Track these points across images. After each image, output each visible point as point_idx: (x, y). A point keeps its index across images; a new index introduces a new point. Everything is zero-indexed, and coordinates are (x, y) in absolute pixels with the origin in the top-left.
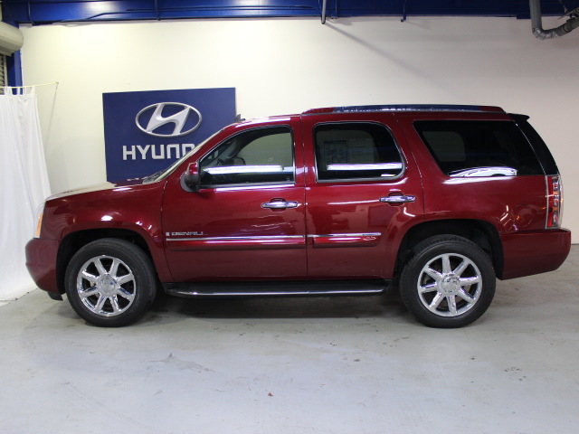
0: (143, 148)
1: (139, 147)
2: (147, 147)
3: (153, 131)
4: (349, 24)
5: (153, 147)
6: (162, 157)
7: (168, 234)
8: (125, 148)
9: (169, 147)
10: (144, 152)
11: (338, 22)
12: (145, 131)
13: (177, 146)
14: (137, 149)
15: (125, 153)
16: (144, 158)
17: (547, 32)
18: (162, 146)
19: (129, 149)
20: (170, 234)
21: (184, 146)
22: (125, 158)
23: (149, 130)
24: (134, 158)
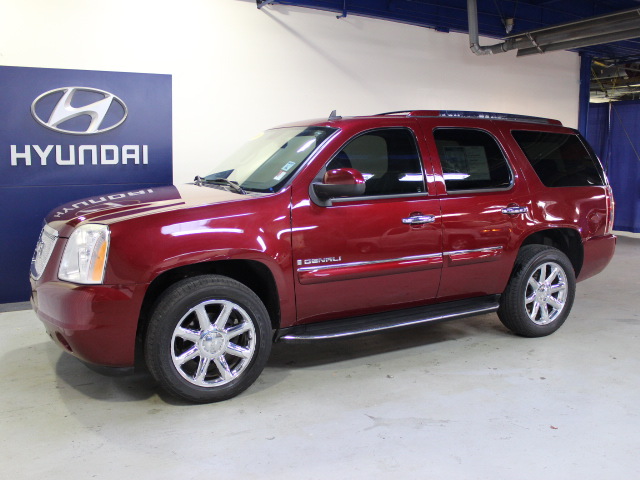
0: (43, 150)
1: (37, 148)
2: (50, 148)
3: (59, 126)
4: (286, 13)
5: (59, 148)
6: (72, 162)
7: (299, 262)
8: (13, 148)
9: (82, 148)
10: (44, 156)
11: (274, 9)
12: (47, 124)
13: (93, 148)
14: (33, 150)
15: (15, 156)
16: (44, 162)
17: (483, 48)
18: (72, 148)
19: (21, 150)
20: (303, 262)
21: (104, 148)
22: (14, 163)
23: (52, 123)
24: (28, 162)
